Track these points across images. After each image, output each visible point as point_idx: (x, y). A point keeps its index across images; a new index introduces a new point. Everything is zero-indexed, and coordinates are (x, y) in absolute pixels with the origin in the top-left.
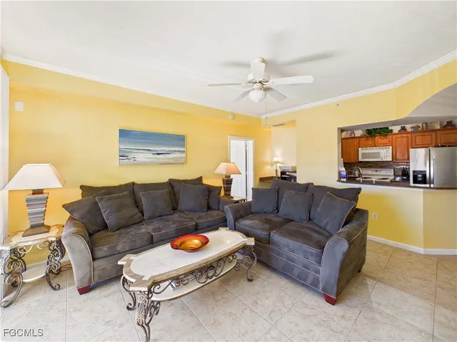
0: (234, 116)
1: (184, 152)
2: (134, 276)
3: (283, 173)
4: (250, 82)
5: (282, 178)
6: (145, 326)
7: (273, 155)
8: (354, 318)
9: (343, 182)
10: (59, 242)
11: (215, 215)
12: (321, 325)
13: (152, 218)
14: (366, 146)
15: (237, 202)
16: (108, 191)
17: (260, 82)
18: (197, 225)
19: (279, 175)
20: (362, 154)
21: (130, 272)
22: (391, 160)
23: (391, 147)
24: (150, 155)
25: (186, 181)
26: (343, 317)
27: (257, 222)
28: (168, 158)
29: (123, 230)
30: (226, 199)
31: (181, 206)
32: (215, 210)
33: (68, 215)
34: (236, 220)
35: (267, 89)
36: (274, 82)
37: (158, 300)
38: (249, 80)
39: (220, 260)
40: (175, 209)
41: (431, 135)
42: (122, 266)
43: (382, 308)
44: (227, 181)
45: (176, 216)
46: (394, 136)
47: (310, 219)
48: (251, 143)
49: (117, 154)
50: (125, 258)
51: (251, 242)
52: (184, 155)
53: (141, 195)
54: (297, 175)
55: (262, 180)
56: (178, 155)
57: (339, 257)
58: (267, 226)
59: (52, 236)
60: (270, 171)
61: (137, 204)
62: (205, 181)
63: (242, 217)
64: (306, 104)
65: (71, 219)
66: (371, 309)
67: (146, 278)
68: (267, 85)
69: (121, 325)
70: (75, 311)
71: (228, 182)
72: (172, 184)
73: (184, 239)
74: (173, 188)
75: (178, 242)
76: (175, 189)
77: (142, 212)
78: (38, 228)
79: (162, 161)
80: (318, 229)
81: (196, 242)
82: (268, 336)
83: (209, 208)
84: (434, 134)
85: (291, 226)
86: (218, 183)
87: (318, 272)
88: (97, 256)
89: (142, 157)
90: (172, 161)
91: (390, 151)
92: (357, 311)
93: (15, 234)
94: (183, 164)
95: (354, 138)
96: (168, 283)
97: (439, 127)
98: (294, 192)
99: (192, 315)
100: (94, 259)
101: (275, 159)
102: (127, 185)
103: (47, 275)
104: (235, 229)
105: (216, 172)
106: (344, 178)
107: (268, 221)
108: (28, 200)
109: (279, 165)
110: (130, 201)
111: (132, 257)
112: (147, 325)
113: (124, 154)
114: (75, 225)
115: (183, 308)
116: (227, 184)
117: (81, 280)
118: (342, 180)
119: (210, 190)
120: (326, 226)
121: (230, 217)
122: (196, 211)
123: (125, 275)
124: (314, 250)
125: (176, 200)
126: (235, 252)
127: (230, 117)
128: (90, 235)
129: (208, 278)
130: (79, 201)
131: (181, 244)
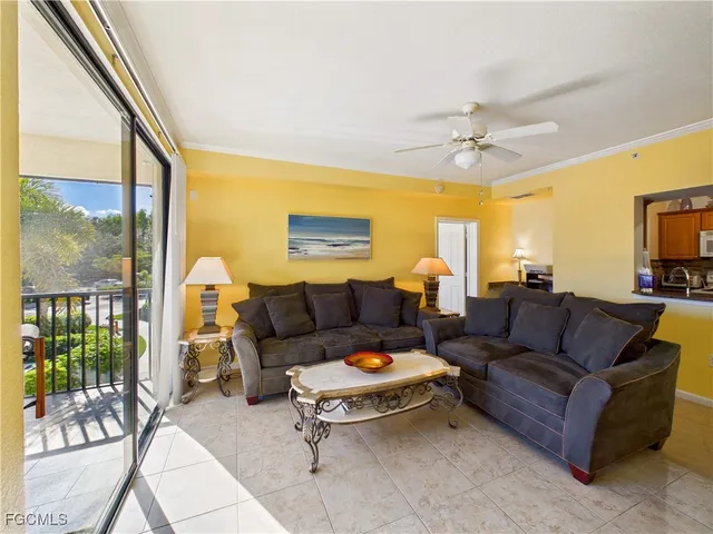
0: (444, 187)
1: (368, 242)
2: (301, 387)
3: (531, 276)
4: (455, 140)
5: (530, 285)
6: (312, 444)
7: (515, 246)
8: (620, 508)
9: (646, 294)
10: (230, 343)
11: (409, 332)
12: (554, 504)
13: (326, 328)
15: (444, 316)
16: (277, 291)
17: (470, 139)
18: (382, 342)
19: (524, 279)
20: (709, 243)
21: (298, 383)
24: (323, 247)
25: (371, 284)
26: (598, 503)
27: (471, 347)
28: (346, 251)
29: (292, 340)
30: (428, 311)
31: (364, 316)
32: (410, 325)
33: (237, 315)
34: (439, 341)
35: (484, 148)
36: (494, 136)
37: (328, 420)
38: (455, 137)
39: (406, 387)
40: (355, 319)
42: (290, 377)
43: (684, 508)
44: (431, 285)
45: (355, 330)
47: (561, 351)
48: (473, 227)
49: (286, 245)
50: (294, 368)
51: (455, 371)
52: (368, 247)
53: (314, 298)
54: (555, 279)
55: (492, 286)
56: (360, 247)
57: (595, 409)
58: (485, 354)
59: (223, 336)
60: (508, 272)
61: (309, 310)
62: (399, 285)
63: (448, 338)
64: (572, 157)
65: (239, 320)
66: (661, 506)
67: (315, 392)
68: (482, 142)
69: (289, 443)
70: (245, 420)
71: (432, 287)
72: (351, 286)
73: (361, 356)
74: (353, 291)
75: (354, 359)
76: (356, 293)
77: (314, 320)
78: (211, 327)
79: (338, 255)
80: (571, 365)
81: (376, 361)
82: (467, 496)
83: (402, 323)
85: (524, 358)
86: (417, 287)
87: (560, 429)
88: (265, 364)
89: (315, 249)
90: (352, 255)
92: (629, 502)
93: (192, 330)
94: (368, 258)
95: (691, 211)
96: (337, 402)
98: (535, 306)
99: (368, 450)
100: (262, 368)
101: (519, 253)
102: (297, 285)
103: (218, 379)
104: (437, 354)
105: (414, 271)
106: (649, 287)
107: (486, 347)
108: (202, 296)
109: (523, 262)
110: (299, 305)
111: (302, 369)
112: (315, 444)
113: (295, 246)
114: (243, 327)
115: (359, 440)
116: (430, 290)
117: (249, 389)
118: (644, 290)
119: (404, 298)
120: (586, 362)
121: (430, 338)
122: (382, 325)
123: (294, 387)
124: (555, 395)
125: (356, 308)
126: (429, 382)
127: (437, 189)
128: (259, 340)
129: (388, 407)
130: (247, 301)
131: (359, 361)
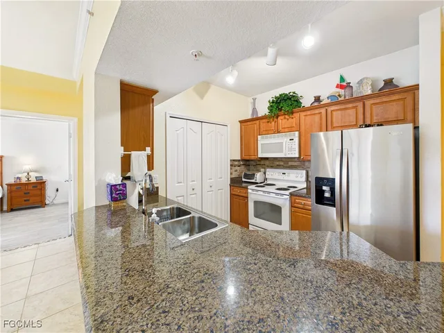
14: (268, 132)
22: (297, 156)
23: (297, 133)
41: (355, 107)
46: (303, 114)
84: (360, 105)
91: (296, 140)
97: (369, 92)
